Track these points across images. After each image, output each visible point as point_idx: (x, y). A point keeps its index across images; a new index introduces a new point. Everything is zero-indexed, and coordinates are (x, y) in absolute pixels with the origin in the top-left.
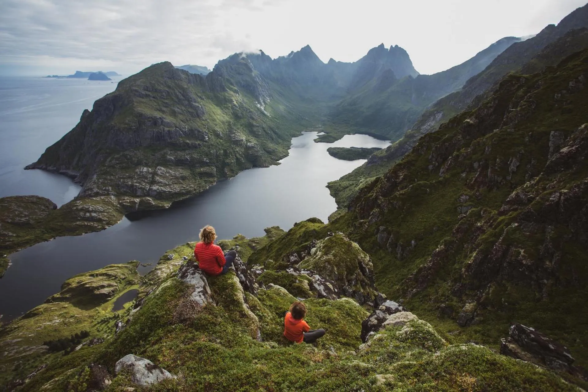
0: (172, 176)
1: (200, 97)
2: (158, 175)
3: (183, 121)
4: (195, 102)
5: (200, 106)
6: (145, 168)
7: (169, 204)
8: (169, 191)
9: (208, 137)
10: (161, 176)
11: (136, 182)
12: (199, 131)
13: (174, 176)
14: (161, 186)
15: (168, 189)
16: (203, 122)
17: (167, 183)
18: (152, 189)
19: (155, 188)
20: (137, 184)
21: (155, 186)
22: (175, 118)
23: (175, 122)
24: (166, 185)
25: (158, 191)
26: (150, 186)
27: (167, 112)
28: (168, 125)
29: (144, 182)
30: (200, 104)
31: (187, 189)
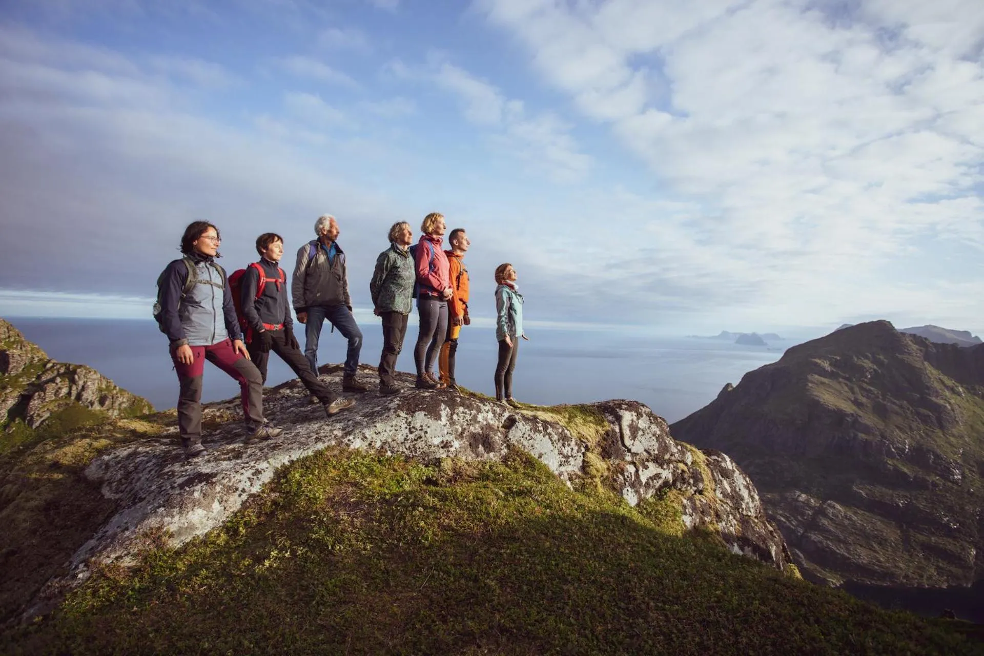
0: (855, 529)
1: (953, 390)
2: (826, 516)
3: (900, 429)
4: (937, 397)
5: (949, 407)
6: (803, 495)
7: (839, 581)
8: (843, 555)
9: (963, 475)
10: (831, 519)
11: (781, 515)
12: (937, 456)
13: (861, 530)
14: (827, 539)
15: (841, 551)
16: (952, 439)
17: (842, 537)
18: (807, 537)
19: (814, 537)
20: (782, 519)
21: (815, 534)
22: (884, 421)
23: (881, 427)
24: (839, 541)
25: (819, 545)
26: (806, 531)
27: (867, 406)
28: (867, 429)
29: (796, 519)
30: (950, 403)
31: (887, 568)
